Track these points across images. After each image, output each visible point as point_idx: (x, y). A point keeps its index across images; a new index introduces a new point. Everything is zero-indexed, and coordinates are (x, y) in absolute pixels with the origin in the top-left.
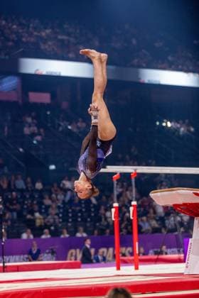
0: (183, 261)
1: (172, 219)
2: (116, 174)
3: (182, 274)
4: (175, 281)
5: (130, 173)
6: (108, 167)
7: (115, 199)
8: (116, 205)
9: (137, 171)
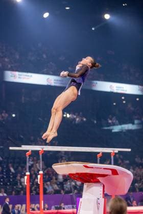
1: (69, 183)
2: (28, 151)
5: (39, 151)
6: (23, 146)
8: (28, 173)
9: (44, 149)
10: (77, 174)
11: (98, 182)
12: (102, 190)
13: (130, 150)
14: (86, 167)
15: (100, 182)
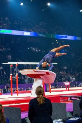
0: (30, 92)
2: (11, 65)
3: (30, 97)
4: (25, 99)
5: (16, 64)
6: (8, 62)
7: (11, 73)
8: (11, 75)
9: (18, 64)
10: (31, 74)
11: (40, 78)
12: (42, 81)
13: (57, 63)
14: (34, 71)
15: (41, 78)
